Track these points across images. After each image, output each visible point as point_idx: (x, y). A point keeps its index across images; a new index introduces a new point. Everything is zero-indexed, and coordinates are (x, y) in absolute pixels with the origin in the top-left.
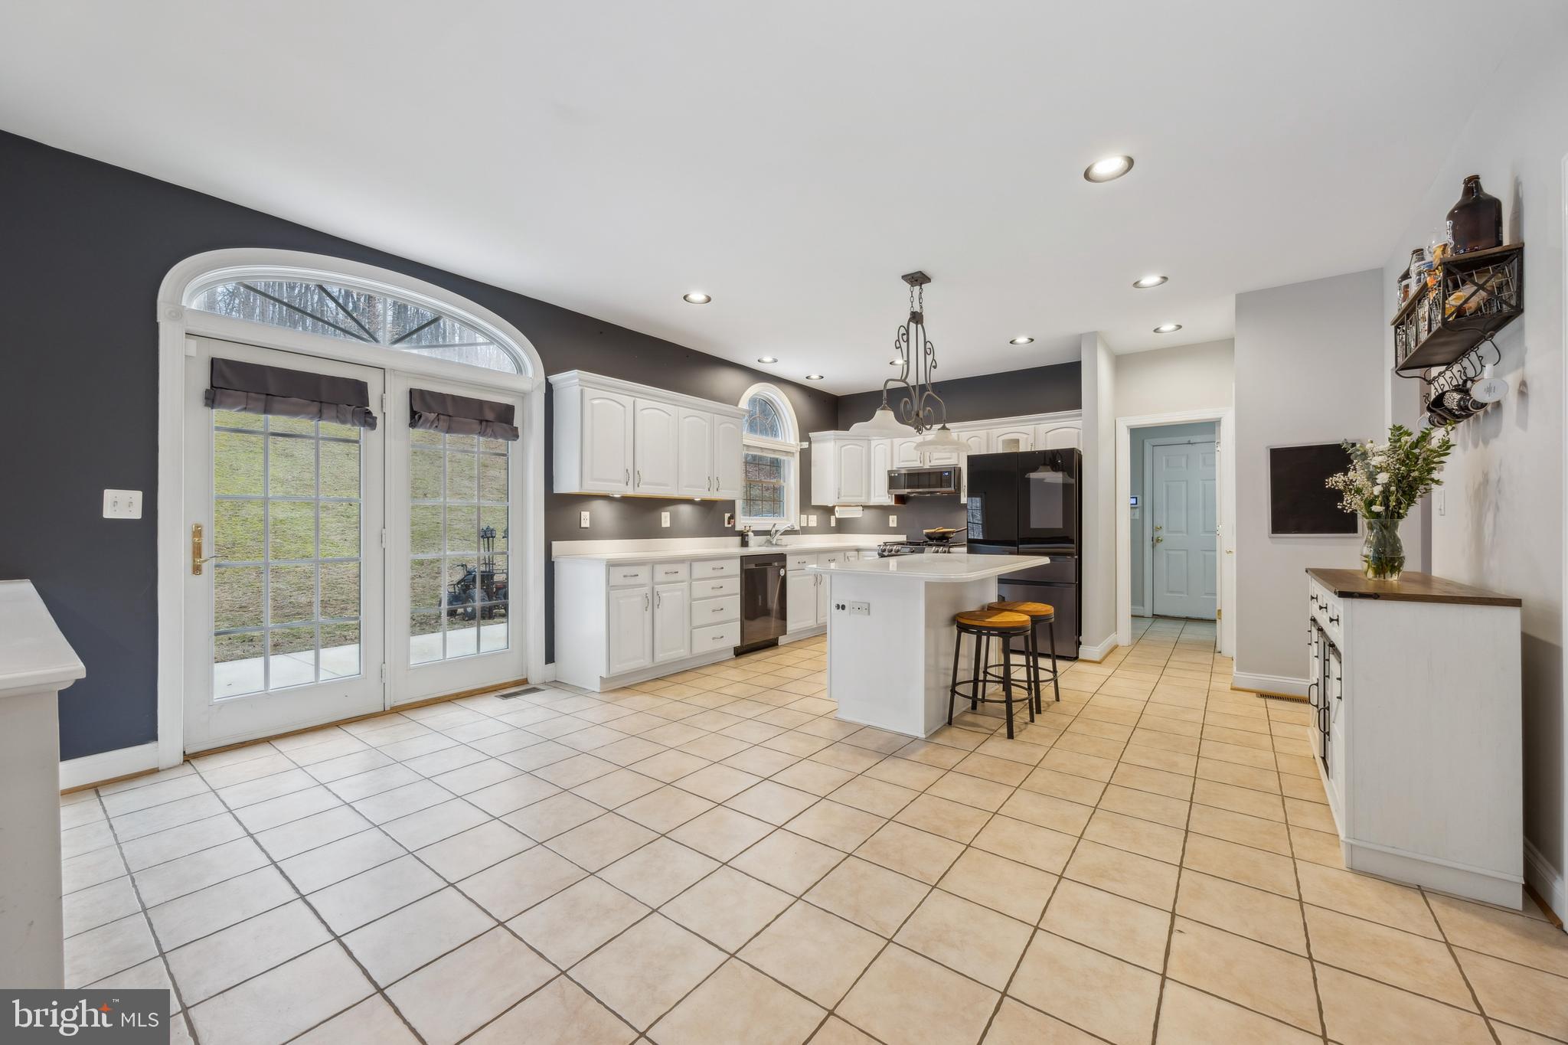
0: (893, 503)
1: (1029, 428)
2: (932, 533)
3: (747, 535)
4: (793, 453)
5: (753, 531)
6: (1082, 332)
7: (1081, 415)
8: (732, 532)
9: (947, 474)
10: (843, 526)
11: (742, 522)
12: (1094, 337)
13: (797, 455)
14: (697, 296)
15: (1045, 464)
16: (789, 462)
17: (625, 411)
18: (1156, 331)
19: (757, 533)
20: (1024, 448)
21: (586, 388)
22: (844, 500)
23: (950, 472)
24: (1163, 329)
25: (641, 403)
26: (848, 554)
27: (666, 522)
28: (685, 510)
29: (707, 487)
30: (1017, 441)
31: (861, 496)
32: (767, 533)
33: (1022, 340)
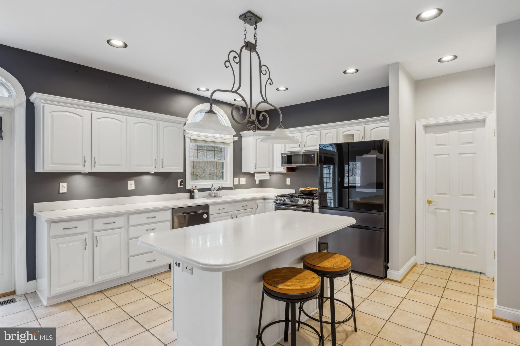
0: (286, 172)
1: (361, 127)
2: (305, 191)
3: (194, 192)
4: (229, 144)
5: (198, 189)
6: (389, 64)
7: (388, 119)
8: (184, 190)
9: (313, 155)
10: (262, 184)
11: (190, 184)
12: (396, 66)
13: (232, 145)
14: (117, 42)
15: (374, 149)
16: (227, 148)
17: (82, 119)
18: (440, 61)
19: (200, 190)
20: (357, 139)
21: (46, 105)
22: (258, 170)
23: (314, 154)
24: (444, 59)
25: (96, 114)
26: (257, 201)
27: (131, 187)
28: (147, 179)
29: (154, 165)
30: (352, 135)
31: (269, 167)
32: (209, 190)
33: (351, 70)
